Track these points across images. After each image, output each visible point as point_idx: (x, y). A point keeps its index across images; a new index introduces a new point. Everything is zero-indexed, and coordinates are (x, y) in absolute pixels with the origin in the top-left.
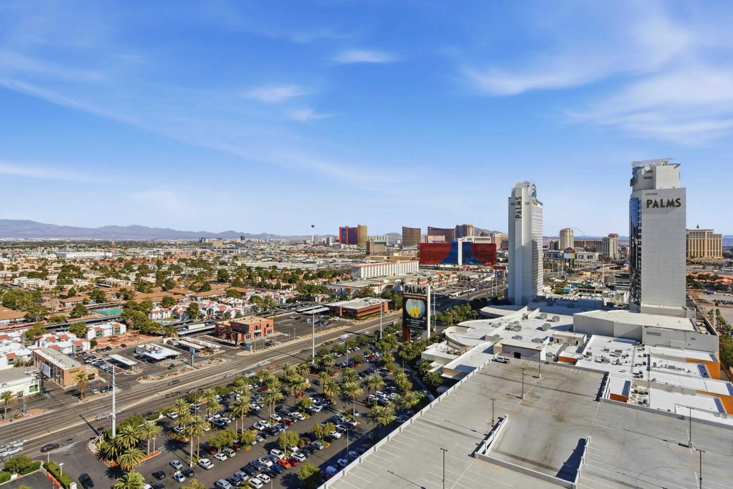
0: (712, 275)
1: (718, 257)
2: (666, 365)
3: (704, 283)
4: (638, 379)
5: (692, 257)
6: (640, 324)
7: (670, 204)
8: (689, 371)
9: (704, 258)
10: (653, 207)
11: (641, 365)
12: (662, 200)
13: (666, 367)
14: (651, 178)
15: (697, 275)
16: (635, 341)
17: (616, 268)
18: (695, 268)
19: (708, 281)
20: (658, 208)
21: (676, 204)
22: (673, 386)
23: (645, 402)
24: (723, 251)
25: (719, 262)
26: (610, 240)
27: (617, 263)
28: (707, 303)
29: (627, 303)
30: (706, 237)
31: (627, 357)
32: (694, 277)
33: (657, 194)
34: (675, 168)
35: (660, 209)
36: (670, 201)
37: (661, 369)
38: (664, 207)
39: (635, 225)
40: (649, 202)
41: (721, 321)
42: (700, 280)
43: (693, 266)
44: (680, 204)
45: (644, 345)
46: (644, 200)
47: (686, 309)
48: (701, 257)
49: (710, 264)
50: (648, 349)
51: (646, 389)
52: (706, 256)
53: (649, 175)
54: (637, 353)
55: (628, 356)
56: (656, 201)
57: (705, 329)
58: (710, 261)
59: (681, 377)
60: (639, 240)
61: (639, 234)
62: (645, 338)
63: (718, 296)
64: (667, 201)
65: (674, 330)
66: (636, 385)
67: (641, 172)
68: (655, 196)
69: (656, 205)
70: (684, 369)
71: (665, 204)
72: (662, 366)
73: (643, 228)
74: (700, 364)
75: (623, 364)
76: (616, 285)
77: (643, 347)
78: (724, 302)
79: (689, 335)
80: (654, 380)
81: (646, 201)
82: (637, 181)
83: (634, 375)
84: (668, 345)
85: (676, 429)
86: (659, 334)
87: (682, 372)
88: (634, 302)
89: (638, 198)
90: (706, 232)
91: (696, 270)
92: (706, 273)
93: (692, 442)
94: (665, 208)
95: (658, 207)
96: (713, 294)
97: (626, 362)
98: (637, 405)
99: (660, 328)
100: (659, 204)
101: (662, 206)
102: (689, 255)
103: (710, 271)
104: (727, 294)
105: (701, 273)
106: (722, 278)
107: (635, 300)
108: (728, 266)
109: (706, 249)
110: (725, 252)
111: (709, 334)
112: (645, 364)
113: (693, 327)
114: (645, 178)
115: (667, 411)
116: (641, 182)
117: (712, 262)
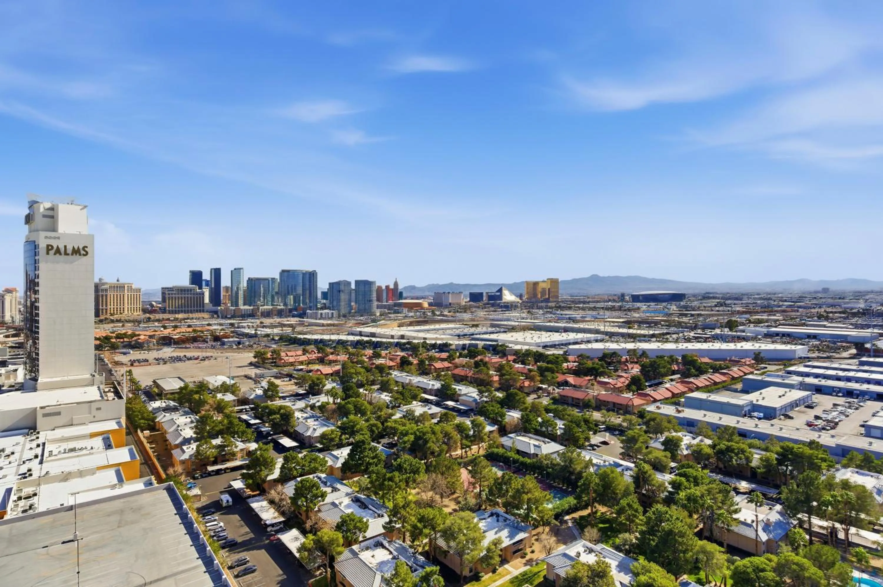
0: (130, 332)
1: (138, 313)
2: (65, 450)
3: (122, 342)
4: (25, 480)
5: (112, 315)
6: (35, 406)
7: (76, 252)
8: (92, 448)
9: (123, 315)
10: (55, 254)
11: (31, 460)
12: (65, 247)
13: (65, 453)
14: (52, 217)
15: (114, 335)
16: (27, 431)
17: (14, 336)
18: (115, 327)
19: (125, 340)
20: (60, 256)
21: (83, 252)
22: (70, 473)
23: (31, 507)
24: (143, 306)
25: (139, 318)
26: (5, 297)
27: (15, 329)
28: (122, 364)
29: (23, 381)
30: (126, 291)
31: (12, 456)
32: (112, 338)
33: (59, 238)
34: (81, 209)
35: (63, 257)
36: (76, 248)
37: (59, 456)
38: (68, 254)
39: (32, 275)
40: (49, 248)
41: (133, 382)
42: (118, 340)
43: (112, 325)
44: (87, 253)
45: (38, 433)
46: (43, 244)
47: (94, 376)
48: (121, 313)
49: (129, 321)
50: (43, 437)
51: (34, 489)
52: (126, 312)
53: (50, 213)
54: (28, 446)
55: (13, 453)
56: (58, 247)
57: (112, 394)
58: (129, 318)
59: (81, 458)
60: (36, 296)
61: (36, 288)
62: (41, 422)
63: (135, 355)
64: (71, 249)
65: (77, 403)
66: (21, 490)
67: (39, 209)
68: (57, 240)
69: (58, 251)
70: (86, 448)
71: (69, 251)
72: (60, 452)
73: (41, 281)
74: (105, 435)
75: (4, 467)
76: (9, 359)
77: (37, 435)
78: (139, 361)
79: (94, 406)
80: (47, 473)
81: (45, 246)
82: (33, 220)
83: (20, 477)
84: (70, 423)
85: (62, 525)
86: (59, 414)
87: (84, 452)
88: (30, 379)
89: (35, 242)
90: (126, 286)
91: (114, 329)
92: (124, 331)
93: (77, 533)
94: (70, 257)
95: (60, 254)
96: (129, 353)
97: (10, 463)
98: (21, 515)
99: (60, 405)
100: (62, 250)
101: (66, 254)
102: (109, 312)
103: (128, 329)
104: (142, 352)
105: (119, 332)
106: (139, 335)
107: (31, 375)
108: (147, 322)
109: (126, 305)
110: (145, 307)
111: (116, 399)
112: (36, 457)
113: (99, 395)
114: (44, 216)
115: (60, 507)
116: (39, 221)
117: (131, 319)
